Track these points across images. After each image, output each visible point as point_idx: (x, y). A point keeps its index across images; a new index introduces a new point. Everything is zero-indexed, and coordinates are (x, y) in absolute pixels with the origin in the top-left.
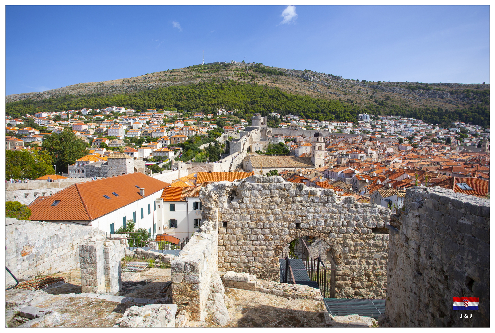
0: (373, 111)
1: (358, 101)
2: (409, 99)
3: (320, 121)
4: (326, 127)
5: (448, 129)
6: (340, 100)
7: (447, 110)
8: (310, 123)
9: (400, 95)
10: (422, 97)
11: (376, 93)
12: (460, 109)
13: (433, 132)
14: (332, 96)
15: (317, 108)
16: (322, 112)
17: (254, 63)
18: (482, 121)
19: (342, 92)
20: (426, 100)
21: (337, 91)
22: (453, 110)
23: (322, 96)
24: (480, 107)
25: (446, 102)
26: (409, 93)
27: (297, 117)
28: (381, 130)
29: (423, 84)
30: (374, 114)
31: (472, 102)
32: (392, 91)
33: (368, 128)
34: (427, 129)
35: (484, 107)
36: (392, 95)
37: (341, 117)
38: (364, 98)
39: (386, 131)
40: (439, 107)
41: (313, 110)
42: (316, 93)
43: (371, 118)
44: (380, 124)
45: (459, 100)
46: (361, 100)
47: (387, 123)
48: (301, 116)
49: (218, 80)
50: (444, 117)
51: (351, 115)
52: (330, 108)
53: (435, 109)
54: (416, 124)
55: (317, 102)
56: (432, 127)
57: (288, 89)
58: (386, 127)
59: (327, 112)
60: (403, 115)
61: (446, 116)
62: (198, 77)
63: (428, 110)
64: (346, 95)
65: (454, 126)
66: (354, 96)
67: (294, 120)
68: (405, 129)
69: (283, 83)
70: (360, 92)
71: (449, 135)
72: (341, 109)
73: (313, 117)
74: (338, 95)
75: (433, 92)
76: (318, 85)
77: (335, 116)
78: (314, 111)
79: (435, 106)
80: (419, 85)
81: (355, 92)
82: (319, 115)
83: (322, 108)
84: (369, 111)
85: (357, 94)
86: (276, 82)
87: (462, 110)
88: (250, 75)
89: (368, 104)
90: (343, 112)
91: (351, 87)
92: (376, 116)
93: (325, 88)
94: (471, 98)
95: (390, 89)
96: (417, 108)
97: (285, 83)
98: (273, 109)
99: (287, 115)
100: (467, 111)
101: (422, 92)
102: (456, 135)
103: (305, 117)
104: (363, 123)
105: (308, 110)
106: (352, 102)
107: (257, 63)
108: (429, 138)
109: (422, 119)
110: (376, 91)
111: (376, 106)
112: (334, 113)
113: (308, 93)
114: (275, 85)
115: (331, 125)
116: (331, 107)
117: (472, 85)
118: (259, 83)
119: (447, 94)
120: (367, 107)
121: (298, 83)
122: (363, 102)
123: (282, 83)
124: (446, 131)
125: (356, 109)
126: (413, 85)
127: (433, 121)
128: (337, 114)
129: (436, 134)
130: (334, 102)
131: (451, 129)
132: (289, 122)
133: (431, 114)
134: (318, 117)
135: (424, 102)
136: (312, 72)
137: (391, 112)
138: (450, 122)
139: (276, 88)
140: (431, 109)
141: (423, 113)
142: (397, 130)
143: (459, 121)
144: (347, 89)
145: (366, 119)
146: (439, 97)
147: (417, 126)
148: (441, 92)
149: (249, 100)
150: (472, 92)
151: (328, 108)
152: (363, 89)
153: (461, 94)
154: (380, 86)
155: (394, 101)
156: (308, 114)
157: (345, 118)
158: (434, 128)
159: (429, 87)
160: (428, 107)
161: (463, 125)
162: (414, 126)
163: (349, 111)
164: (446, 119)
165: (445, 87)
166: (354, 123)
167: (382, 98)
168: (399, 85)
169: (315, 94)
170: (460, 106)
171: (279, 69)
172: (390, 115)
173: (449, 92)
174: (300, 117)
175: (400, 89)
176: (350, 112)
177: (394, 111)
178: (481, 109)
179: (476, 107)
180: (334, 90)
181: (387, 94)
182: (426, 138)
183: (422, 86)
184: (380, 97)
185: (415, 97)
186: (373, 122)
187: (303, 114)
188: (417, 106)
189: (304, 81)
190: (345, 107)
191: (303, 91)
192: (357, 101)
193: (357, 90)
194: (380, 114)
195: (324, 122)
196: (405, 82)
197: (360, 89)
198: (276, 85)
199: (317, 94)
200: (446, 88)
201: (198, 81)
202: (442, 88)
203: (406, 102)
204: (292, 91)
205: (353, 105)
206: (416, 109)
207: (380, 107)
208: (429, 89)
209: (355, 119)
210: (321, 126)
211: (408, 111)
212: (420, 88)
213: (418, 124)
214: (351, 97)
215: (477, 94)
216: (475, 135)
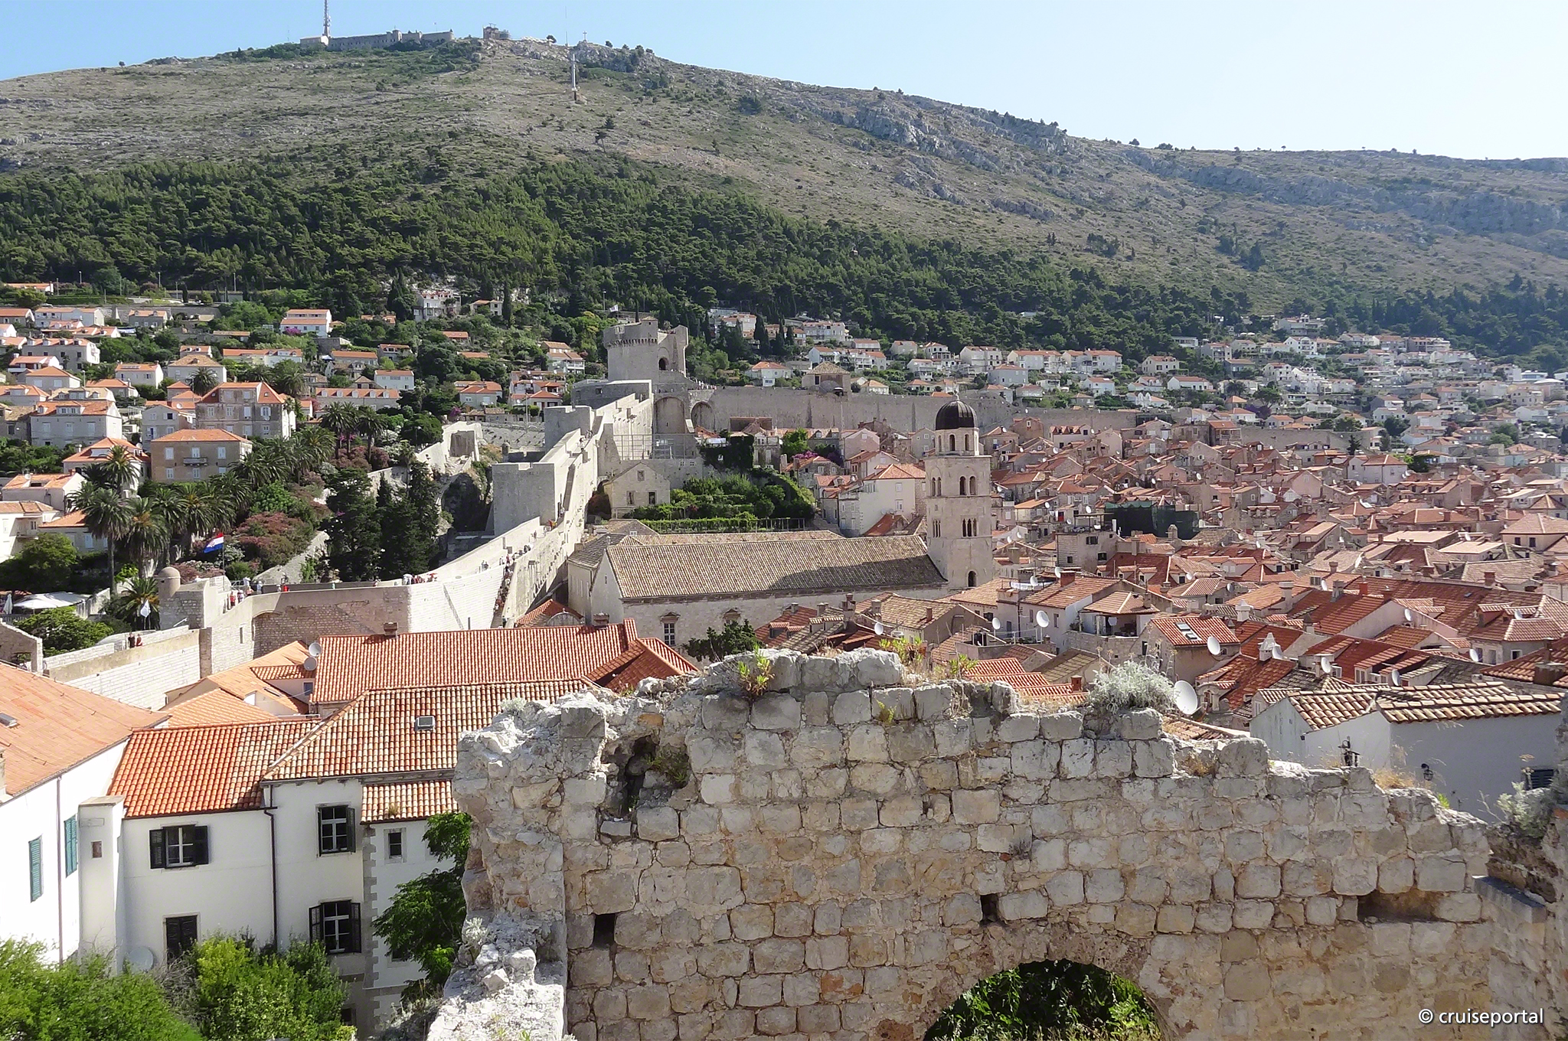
1: (1143, 247)
2: (1381, 236)
3: (955, 348)
4: (983, 381)
5: (1564, 376)
6: (1051, 241)
7: (1552, 286)
8: (908, 357)
9: (1339, 215)
10: (1436, 225)
11: (1224, 204)
13: (1499, 391)
14: (1011, 219)
15: (940, 284)
16: (967, 304)
17: (608, 44)
19: (1062, 204)
20: (1456, 237)
21: (1034, 197)
27: (838, 330)
29: (1441, 161)
36: (1298, 217)
37: (1061, 329)
38: (1169, 229)
40: (1518, 276)
41: (919, 296)
46: (1155, 243)
53: (1500, 282)
54: (1421, 356)
55: (939, 256)
56: (1491, 369)
57: (788, 184)
59: (991, 303)
63: (1471, 287)
64: (1079, 213)
66: (1118, 221)
67: (825, 343)
69: (763, 151)
70: (1146, 202)
72: (1061, 285)
73: (922, 328)
74: (1040, 217)
76: (941, 167)
77: (1030, 323)
78: (926, 299)
79: (1499, 269)
80: (1420, 167)
81: (1126, 203)
82: (952, 317)
83: (967, 285)
85: (1134, 209)
86: (725, 149)
88: (589, 110)
90: (1067, 301)
93: (977, 180)
96: (1420, 279)
97: (772, 151)
98: (714, 291)
99: (786, 320)
103: (880, 329)
106: (1111, 251)
107: (625, 48)
109: (1446, 330)
110: (1223, 195)
114: (721, 164)
115: (1014, 366)
118: (641, 151)
122: (1163, 250)
123: (757, 154)
126: (1393, 169)
129: (1511, 400)
133: (1481, 306)
134: (948, 327)
135: (1447, 247)
136: (910, 101)
139: (728, 180)
140: (1481, 283)
141: (1449, 302)
151: (993, 282)
152: (1164, 184)
154: (1240, 171)
155: (1311, 246)
156: (893, 314)
157: (1079, 331)
159: (1470, 176)
160: (1471, 275)
165: (1541, 176)
167: (1254, 234)
168: (1330, 164)
169: (930, 212)
173: (1558, 201)
174: (857, 327)
175: (1337, 185)
180: (1021, 191)
181: (1277, 210)
184: (1242, 224)
187: (869, 315)
188: (1417, 270)
189: (871, 145)
190: (1078, 275)
192: (1132, 243)
193: (1135, 191)
195: (976, 356)
196: (1356, 153)
197: (1147, 185)
199: (936, 213)
200: (1540, 182)
201: (300, 131)
202: (1526, 181)
203: (1366, 251)
204: (811, 194)
205: (1118, 265)
206: (1412, 284)
208: (1469, 188)
211: (1378, 294)
214: (1102, 225)
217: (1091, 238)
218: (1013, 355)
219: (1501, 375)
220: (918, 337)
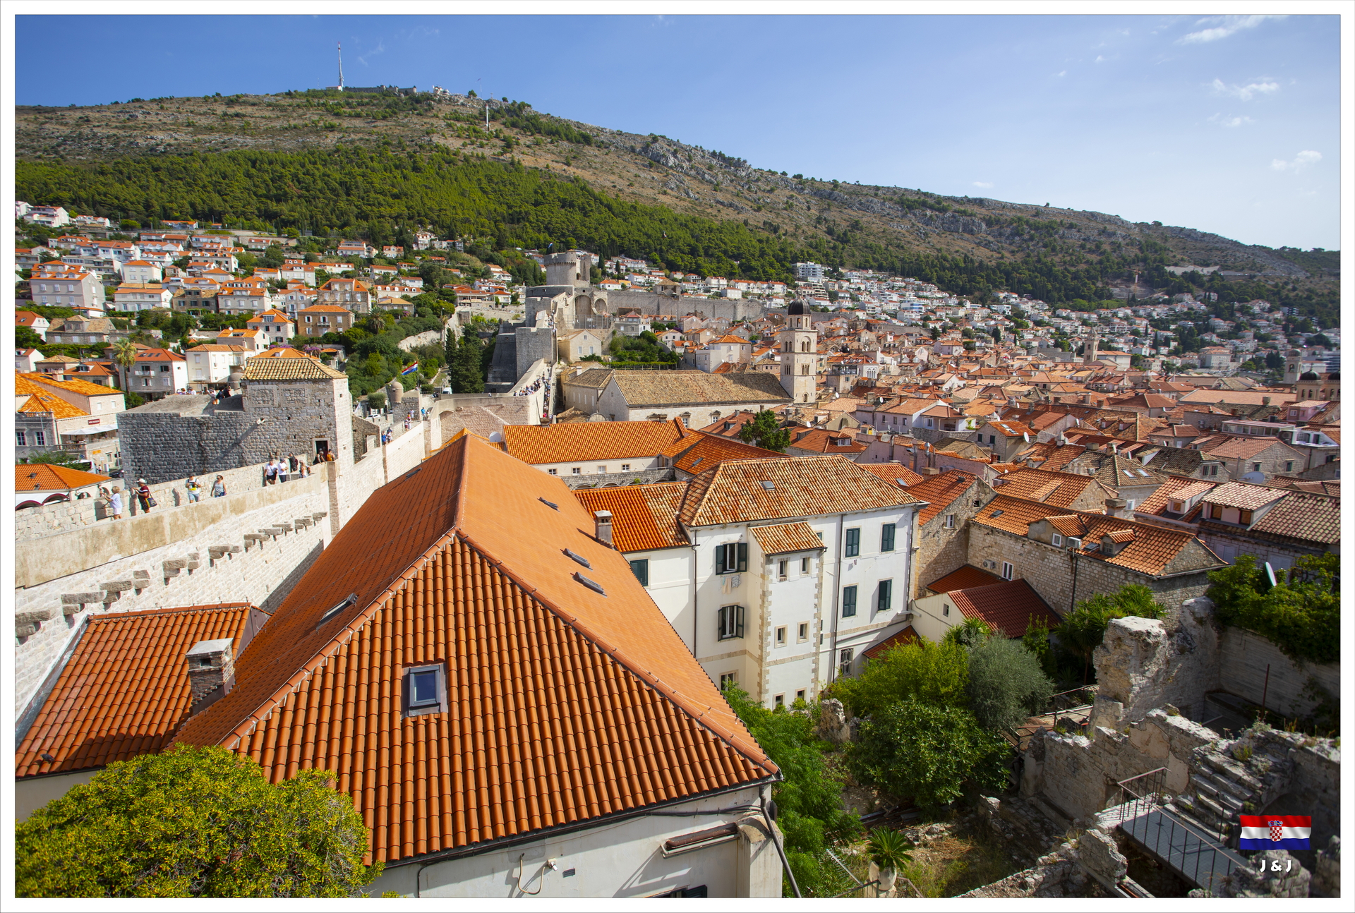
0: (827, 255)
1: (791, 229)
2: (904, 231)
3: (704, 278)
4: (720, 295)
5: (989, 308)
6: (746, 223)
7: (981, 262)
8: (680, 281)
9: (884, 219)
10: (929, 227)
11: (829, 209)
12: (1006, 261)
13: (961, 313)
14: (725, 211)
15: (692, 242)
16: (706, 254)
17: (504, 100)
18: (1049, 292)
19: (750, 204)
20: (938, 234)
21: (735, 199)
22: (994, 263)
23: (699, 208)
24: (1044, 260)
25: (979, 244)
26: (904, 216)
27: (642, 265)
28: (851, 305)
29: (931, 195)
30: (829, 265)
31: (1028, 247)
32: (865, 207)
33: (820, 298)
34: (948, 306)
35: (1049, 259)
36: (865, 219)
37: (755, 269)
38: (803, 221)
39: (863, 308)
40: (966, 256)
41: (682, 248)
42: (684, 200)
43: (825, 274)
44: (847, 291)
45: (1003, 239)
46: (797, 227)
47: (863, 287)
48: (654, 262)
49: (400, 143)
50: (979, 279)
51: (777, 265)
52: (725, 244)
53: (958, 258)
54: (925, 294)
55: (691, 225)
56: (956, 302)
57: (608, 184)
58: (862, 298)
59: (720, 254)
60: (893, 271)
61: (982, 277)
62: (331, 128)
63: (945, 259)
64: (759, 210)
65: (997, 301)
66: (778, 215)
67: (635, 271)
68: (904, 305)
69: (594, 165)
70: (791, 206)
71: (992, 323)
72: (753, 246)
73: (686, 266)
74: (739, 210)
75: (953, 216)
76: (686, 179)
77: (740, 266)
79: (957, 252)
80: (922, 198)
81: (781, 206)
82: (701, 260)
83: (706, 243)
84: (818, 255)
85: (785, 209)
86: (573, 163)
87: (1010, 264)
88: (497, 137)
89: (812, 237)
90: (757, 255)
91: (769, 191)
92: (835, 270)
93: (706, 189)
94: (1026, 237)
95: (861, 204)
96: (922, 254)
97: (598, 166)
98: (574, 240)
99: (615, 259)
100: (1019, 268)
101: (931, 216)
102: (1007, 323)
103: (664, 265)
104: (809, 286)
105: (671, 245)
106: (775, 230)
107: (514, 102)
108: (957, 329)
109: (934, 281)
110: (829, 205)
111: (831, 245)
112: (736, 257)
113: (662, 198)
114: (572, 171)
115: (734, 288)
116: (726, 240)
117: (1026, 206)
118: (528, 161)
119: (980, 225)
120: (811, 245)
121: (634, 170)
122: (800, 231)
123: (591, 166)
124: (985, 311)
125: (789, 250)
126: (910, 198)
127: (957, 286)
128: (744, 261)
129: (968, 318)
130: (735, 229)
131: (995, 307)
132: (623, 279)
133: (950, 269)
134: (699, 266)
135: (934, 239)
136: (672, 143)
137: (867, 261)
138: (990, 290)
139: (577, 179)
140: (949, 258)
141: (936, 266)
142: (886, 307)
143: (1007, 290)
144: (760, 194)
145: (814, 275)
146: (963, 231)
147: (926, 298)
148: (969, 218)
149: (503, 209)
150: (1027, 222)
151: (719, 242)
152: (799, 197)
153: (1007, 226)
154: (836, 192)
155: (871, 234)
156: (671, 257)
157: (764, 272)
158: (961, 304)
159: (945, 204)
160: (945, 253)
161: (1014, 300)
162: (919, 297)
163: (771, 253)
164: (982, 283)
165: (976, 206)
166: (788, 285)
167: (843, 226)
168: (880, 192)
169: (682, 203)
170: (1006, 254)
171: (579, 125)
172: (865, 268)
173: (983, 219)
174: (651, 264)
175: (883, 204)
176: (774, 256)
177: (873, 258)
178: (1045, 264)
179: (1035, 259)
180: (729, 196)
181: (854, 214)
182: (951, 328)
183: (930, 201)
184: (838, 220)
185: (916, 228)
186: (830, 284)
187: (657, 257)
188: (920, 249)
189: (651, 165)
190: (760, 241)
191: (648, 192)
192: (785, 227)
193: (785, 199)
194: (842, 265)
195: (714, 282)
196: (892, 188)
197: (791, 197)
198: (575, 170)
199: (686, 204)
200: (976, 209)
201: (331, 140)
202: (969, 209)
203: (897, 239)
204: (620, 190)
205: (779, 238)
206: (919, 256)
207: (841, 246)
208: (944, 210)
209: (790, 276)
210: (707, 291)
211: (902, 260)
212: (924, 204)
213: (928, 294)
214: (771, 217)
215: (1037, 228)
216: (1038, 323)
217: (765, 223)
218: (732, 282)
220: (685, 272)
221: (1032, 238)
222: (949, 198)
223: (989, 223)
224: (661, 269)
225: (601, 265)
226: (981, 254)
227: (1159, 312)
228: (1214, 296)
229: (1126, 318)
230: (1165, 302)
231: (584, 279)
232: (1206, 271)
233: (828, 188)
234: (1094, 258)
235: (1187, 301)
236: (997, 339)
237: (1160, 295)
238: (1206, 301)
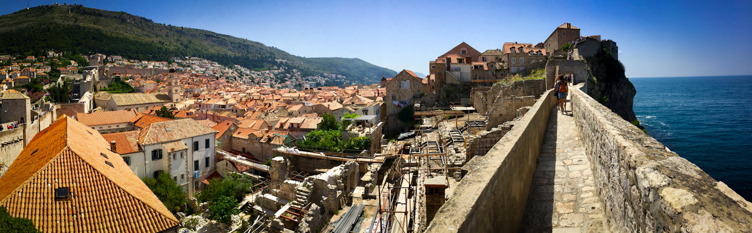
1: (168, 43)
2: (206, 45)
3: (141, 61)
4: (146, 67)
6: (153, 42)
8: (133, 63)
9: (200, 40)
10: (214, 44)
11: (181, 37)
15: (137, 49)
18: (250, 65)
19: (154, 35)
20: (217, 46)
22: (233, 56)
23: (138, 38)
25: (229, 50)
26: (206, 40)
27: (120, 58)
28: (190, 69)
30: (182, 56)
31: (242, 51)
32: (193, 36)
33: (179, 67)
35: (248, 56)
36: (193, 40)
37: (156, 57)
38: (172, 41)
40: (225, 53)
41: (133, 51)
43: (181, 59)
44: (188, 64)
45: (236, 49)
47: (193, 63)
55: (135, 43)
59: (145, 53)
64: (157, 37)
65: (235, 68)
66: (163, 39)
67: (118, 60)
72: (156, 50)
74: (151, 37)
76: (133, 27)
77: (152, 56)
78: (135, 52)
81: (164, 36)
82: (138, 55)
83: (141, 49)
85: (166, 37)
86: (96, 24)
87: (238, 56)
88: (73, 17)
89: (176, 46)
90: (157, 52)
91: (160, 31)
93: (140, 30)
95: (191, 35)
97: (104, 24)
98: (97, 50)
99: (111, 56)
100: (241, 57)
101: (214, 40)
105: (129, 50)
106: (163, 44)
109: (217, 61)
110: (180, 35)
111: (182, 49)
112: (150, 54)
113: (126, 34)
114: (96, 27)
115: (150, 64)
116: (147, 48)
118: (82, 25)
119: (228, 44)
120: (175, 49)
121: (116, 25)
123: (102, 24)
125: (168, 51)
126: (208, 34)
127: (223, 63)
128: (152, 54)
129: (227, 73)
130: (149, 44)
132: (114, 63)
133: (221, 57)
134: (138, 57)
135: (216, 48)
136: (128, 15)
137: (195, 54)
138: (233, 64)
139: (98, 30)
141: (217, 56)
143: (238, 64)
144: (157, 31)
146: (224, 45)
147: (215, 66)
148: (225, 41)
151: (145, 49)
152: (171, 33)
153: (236, 45)
154: (183, 31)
155: (196, 45)
156: (129, 54)
157: (160, 58)
160: (219, 52)
161: (240, 68)
162: (212, 66)
163: (162, 52)
164: (230, 62)
167: (186, 42)
169: (133, 36)
170: (237, 53)
172: (194, 56)
174: (123, 57)
175: (199, 35)
177: (197, 53)
179: (244, 55)
181: (190, 38)
183: (214, 35)
184: (184, 40)
185: (210, 44)
186: (182, 62)
187: (125, 54)
188: (212, 51)
189: (122, 22)
190: (158, 48)
192: (166, 43)
193: (166, 33)
195: (143, 62)
196: (202, 30)
197: (168, 33)
200: (228, 39)
202: (225, 39)
203: (204, 47)
205: (164, 46)
206: (212, 53)
207: (186, 49)
208: (219, 38)
210: (142, 66)
211: (207, 54)
212: (213, 36)
214: (161, 39)
215: (244, 45)
216: (247, 75)
217: (159, 41)
218: (150, 62)
219: (225, 69)
220: (134, 59)
221: (243, 49)
222: (220, 34)
223: (231, 43)
224: (126, 59)
225: (106, 58)
226: (230, 53)
227: (276, 72)
228: (287, 68)
229: (268, 74)
230: (277, 69)
231: (101, 63)
232: (284, 61)
233: (181, 29)
234: (260, 56)
235: (282, 70)
236: (236, 80)
237: (275, 67)
238: (285, 69)
